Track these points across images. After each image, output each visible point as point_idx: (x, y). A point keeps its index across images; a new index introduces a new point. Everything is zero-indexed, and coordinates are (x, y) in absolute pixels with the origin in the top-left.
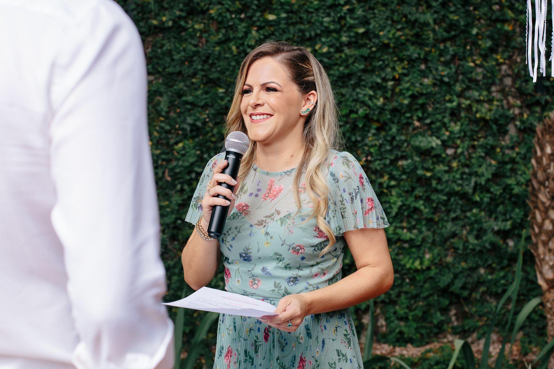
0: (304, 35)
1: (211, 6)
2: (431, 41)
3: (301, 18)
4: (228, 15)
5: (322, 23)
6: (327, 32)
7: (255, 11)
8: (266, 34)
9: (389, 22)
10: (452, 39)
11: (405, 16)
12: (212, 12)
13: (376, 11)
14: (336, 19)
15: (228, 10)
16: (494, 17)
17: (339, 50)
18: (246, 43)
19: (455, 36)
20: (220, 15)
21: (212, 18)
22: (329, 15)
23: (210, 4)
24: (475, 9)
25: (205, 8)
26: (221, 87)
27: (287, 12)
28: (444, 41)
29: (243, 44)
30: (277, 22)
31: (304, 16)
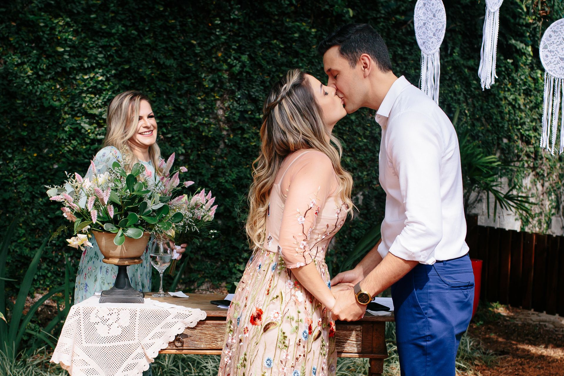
0: (82, 65)
1: (10, 35)
2: (173, 80)
3: (79, 52)
4: (23, 43)
5: (96, 58)
7: (45, 43)
8: (55, 61)
9: (144, 63)
10: (186, 80)
11: (155, 59)
12: (11, 39)
13: (134, 53)
14: (107, 56)
15: (23, 40)
16: (214, 67)
18: (38, 67)
19: (188, 77)
20: (17, 42)
21: (11, 45)
22: (101, 52)
23: (9, 33)
24: (201, 60)
25: (6, 36)
26: (18, 99)
27: (69, 47)
28: (180, 80)
29: (36, 68)
30: (62, 53)
31: (82, 51)
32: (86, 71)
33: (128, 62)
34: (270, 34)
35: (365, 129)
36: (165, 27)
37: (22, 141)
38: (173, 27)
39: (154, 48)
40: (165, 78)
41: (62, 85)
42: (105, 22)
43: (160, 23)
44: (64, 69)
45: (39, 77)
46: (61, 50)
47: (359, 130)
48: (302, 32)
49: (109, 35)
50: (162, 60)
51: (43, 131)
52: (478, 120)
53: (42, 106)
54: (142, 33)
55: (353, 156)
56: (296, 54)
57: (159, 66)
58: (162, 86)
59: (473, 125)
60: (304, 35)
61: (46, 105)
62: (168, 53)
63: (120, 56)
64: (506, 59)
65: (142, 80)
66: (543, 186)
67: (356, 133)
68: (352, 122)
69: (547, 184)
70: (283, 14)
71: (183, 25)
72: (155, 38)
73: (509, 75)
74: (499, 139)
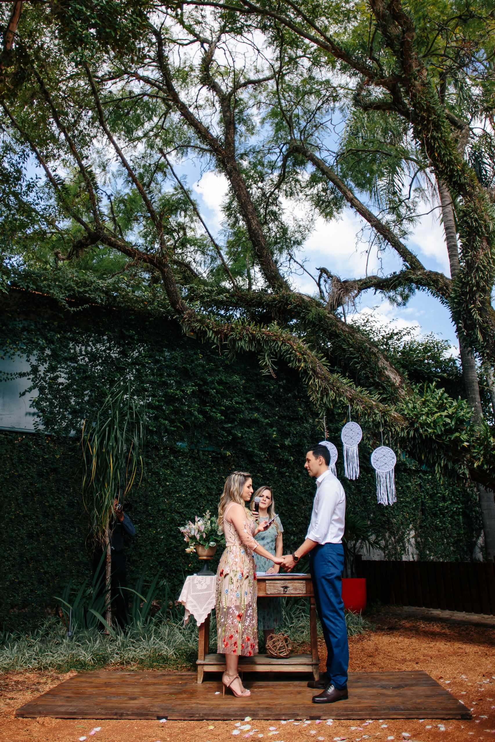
6: (184, 489)
17: (187, 496)
32: (178, 492)
33: (195, 487)
34: (256, 471)
35: (301, 513)
36: (211, 471)
37: (150, 525)
38: (214, 471)
39: (206, 481)
40: (211, 494)
41: (167, 500)
42: (186, 470)
43: (209, 469)
44: (169, 492)
45: (158, 496)
46: (168, 484)
47: (299, 514)
48: (270, 469)
49: (188, 476)
50: (209, 485)
51: (158, 521)
52: (357, 505)
53: (159, 509)
54: (201, 474)
55: (296, 527)
56: (268, 479)
57: (208, 488)
58: (210, 498)
59: (354, 508)
60: (271, 470)
61: (161, 508)
62: (213, 482)
63: (192, 485)
64: (367, 474)
65: (201, 495)
66: (395, 538)
67: (297, 515)
68: (295, 510)
69: (397, 537)
70: (261, 462)
71: (219, 470)
72: (207, 476)
73: (369, 482)
74: (369, 515)
